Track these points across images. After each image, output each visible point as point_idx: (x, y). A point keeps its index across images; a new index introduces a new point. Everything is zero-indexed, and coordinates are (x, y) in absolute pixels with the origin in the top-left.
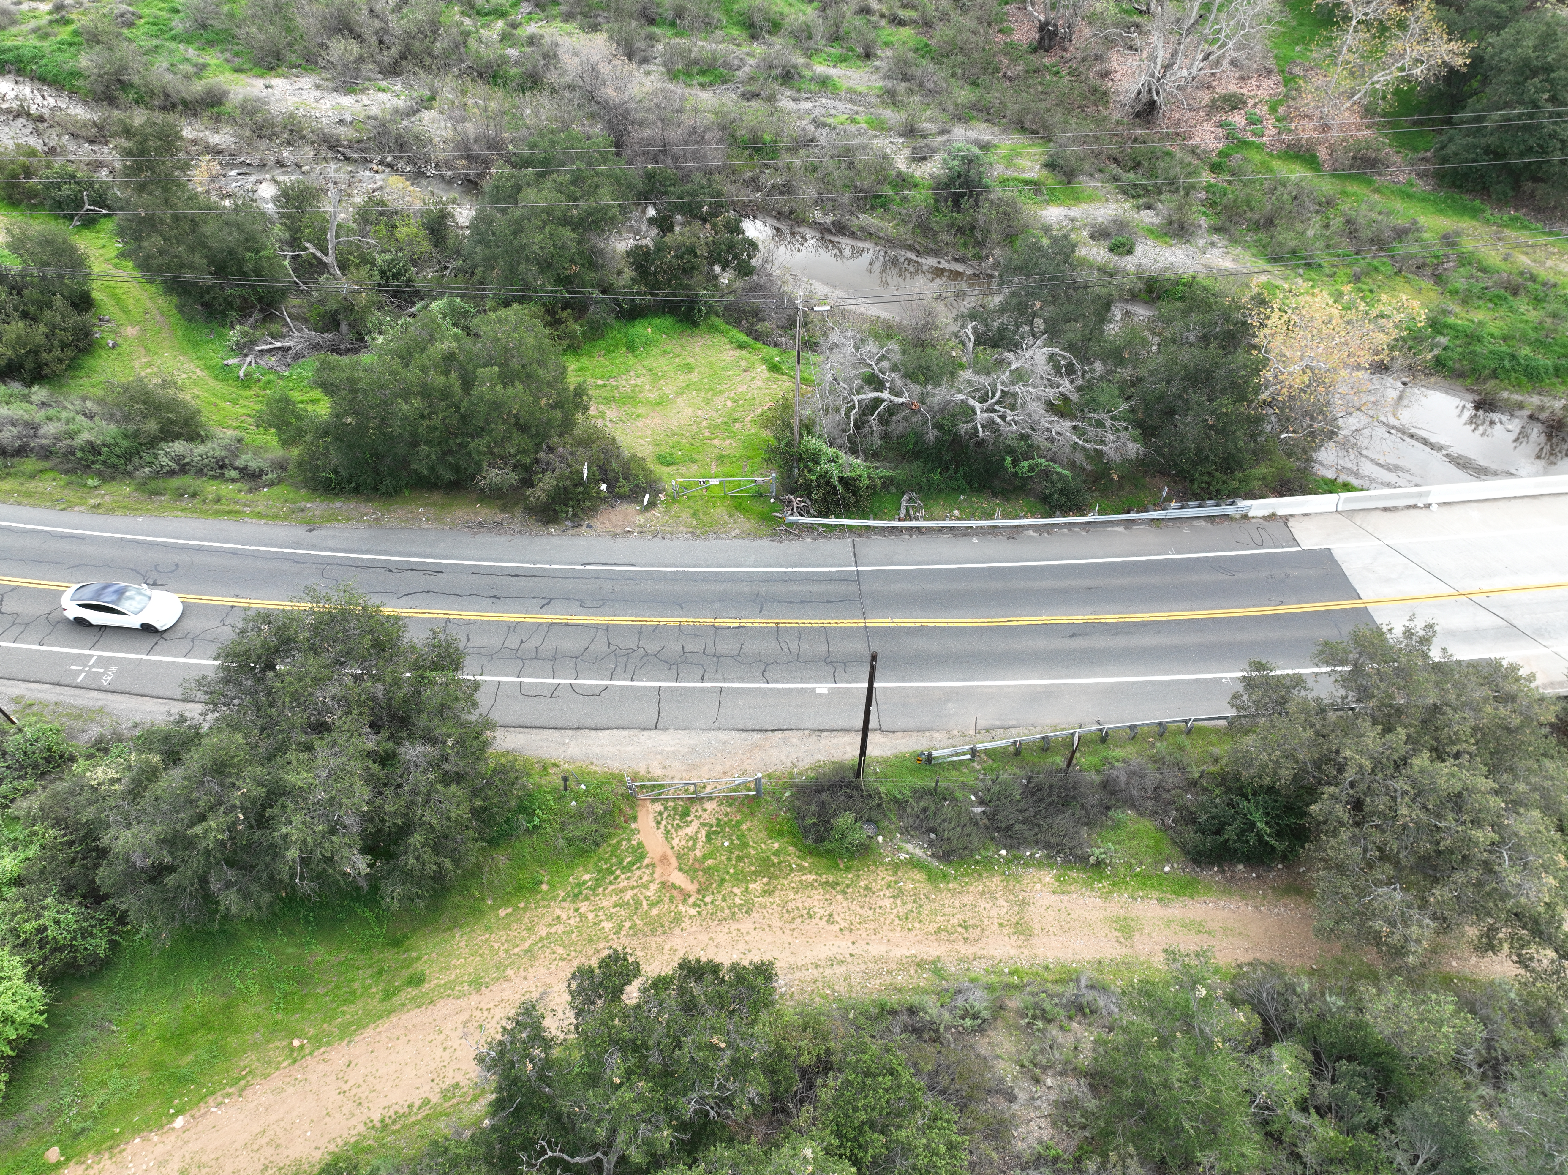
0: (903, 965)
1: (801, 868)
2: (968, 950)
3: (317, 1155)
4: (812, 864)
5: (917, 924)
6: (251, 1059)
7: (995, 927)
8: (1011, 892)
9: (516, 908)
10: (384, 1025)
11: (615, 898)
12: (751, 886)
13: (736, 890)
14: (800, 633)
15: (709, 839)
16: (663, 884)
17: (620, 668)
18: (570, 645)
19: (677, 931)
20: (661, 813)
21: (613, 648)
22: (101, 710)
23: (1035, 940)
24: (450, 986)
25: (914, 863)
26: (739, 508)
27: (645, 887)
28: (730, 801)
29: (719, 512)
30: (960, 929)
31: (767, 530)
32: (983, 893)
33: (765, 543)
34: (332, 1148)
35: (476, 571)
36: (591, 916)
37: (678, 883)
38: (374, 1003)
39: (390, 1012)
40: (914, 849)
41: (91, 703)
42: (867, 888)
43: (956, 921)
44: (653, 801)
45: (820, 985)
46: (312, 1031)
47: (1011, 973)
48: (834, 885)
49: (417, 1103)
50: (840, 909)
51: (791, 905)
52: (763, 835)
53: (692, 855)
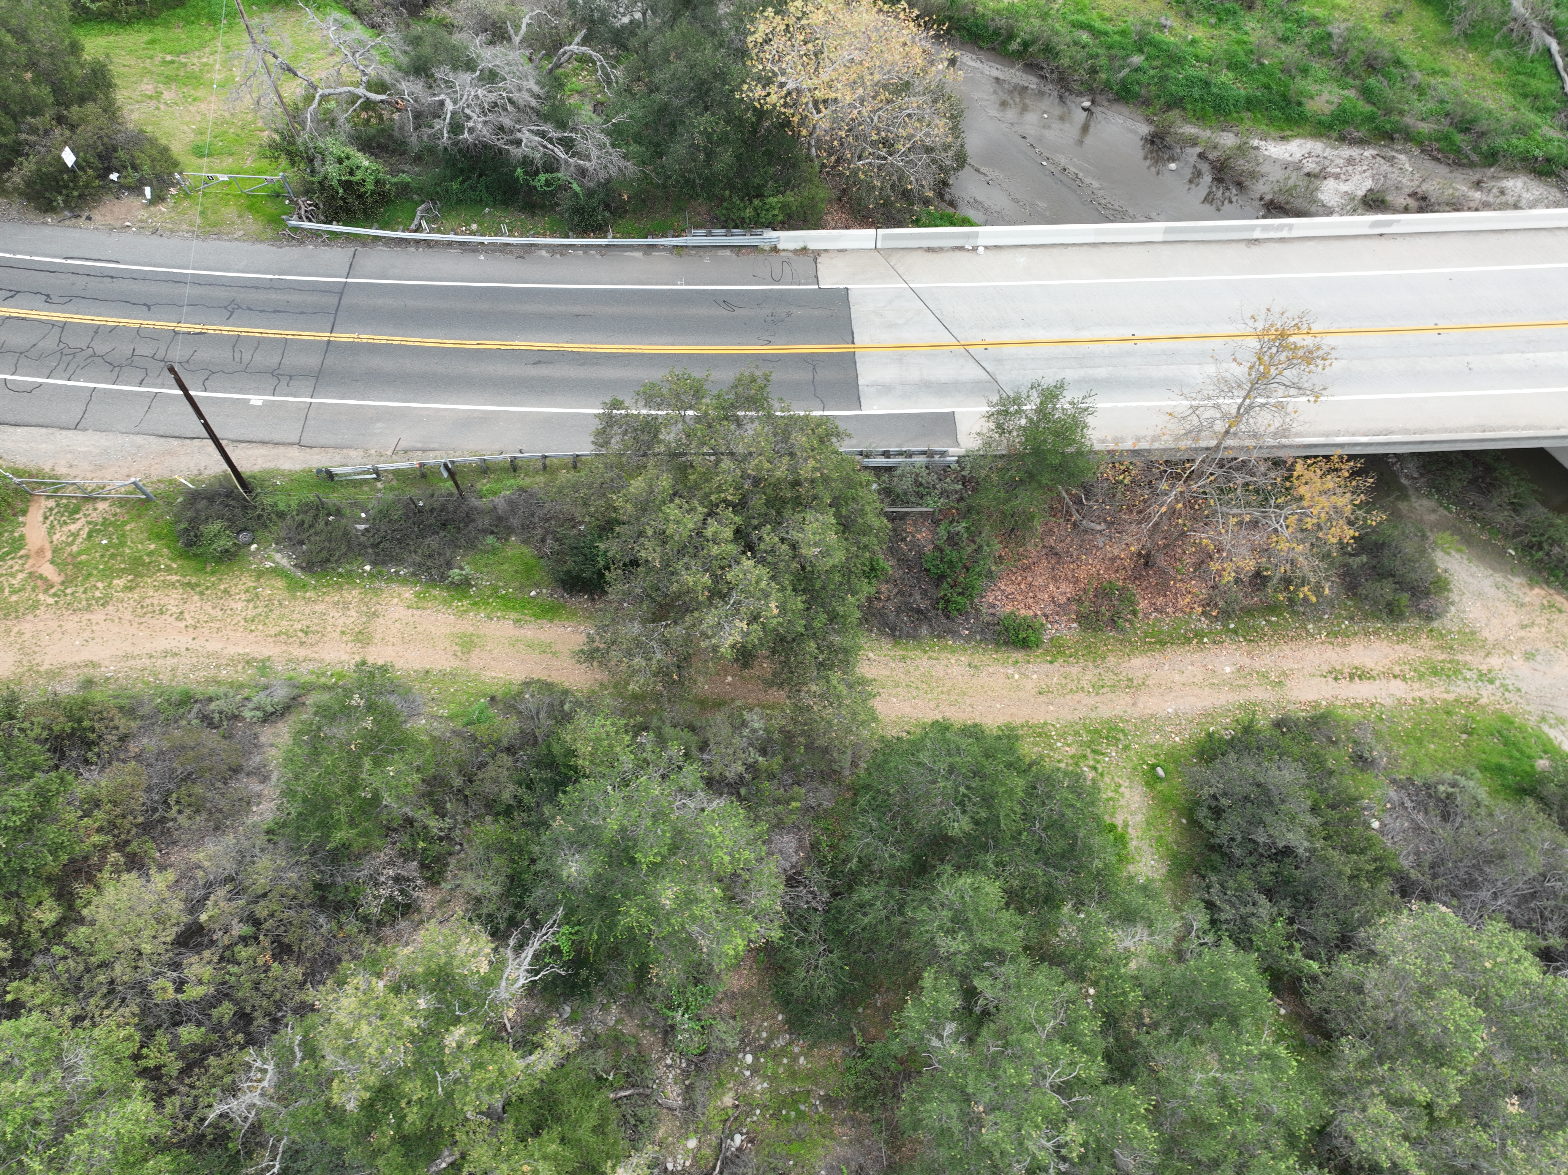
0: (232, 662)
1: (169, 569)
2: (300, 653)
4: (180, 567)
5: (260, 627)
7: (336, 635)
8: (366, 604)
12: (115, 582)
14: (259, 343)
15: (90, 535)
16: (31, 575)
17: (63, 366)
18: (19, 340)
19: (30, 617)
20: (51, 509)
21: (62, 346)
23: (370, 648)
25: (278, 571)
26: (251, 208)
27: (13, 575)
28: (122, 502)
29: (229, 211)
30: (300, 634)
31: (270, 233)
32: (337, 603)
33: (264, 247)
37: (45, 574)
40: (282, 560)
42: (226, 591)
43: (299, 627)
44: (48, 497)
45: (146, 673)
47: (332, 676)
48: (194, 586)
50: (192, 608)
51: (148, 601)
52: (143, 536)
53: (68, 549)
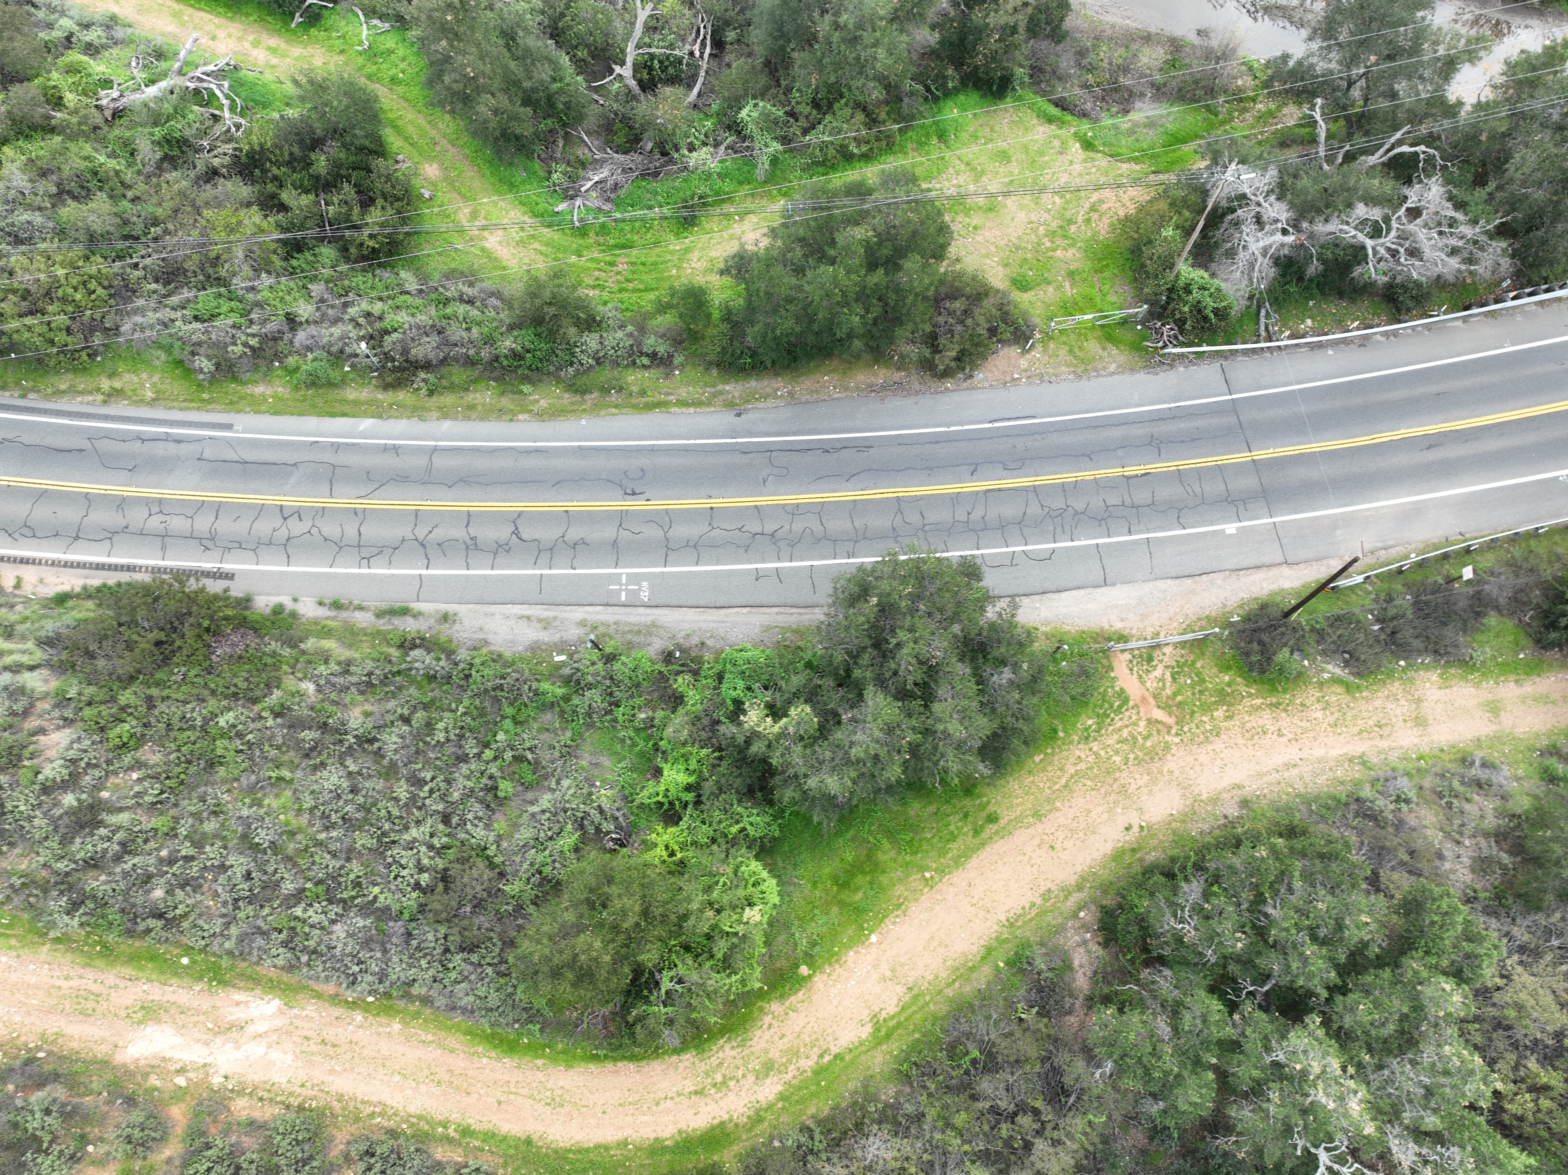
0: (1339, 762)
1: (1250, 695)
2: (1384, 744)
3: (975, 948)
4: (1258, 691)
5: (1344, 729)
6: (899, 890)
7: (1401, 723)
8: (1409, 692)
9: (1046, 754)
10: (984, 854)
11: (1116, 737)
12: (1215, 714)
13: (1204, 719)
14: (1200, 473)
15: (1174, 679)
16: (1149, 721)
17: (1059, 530)
18: (1010, 511)
19: (1169, 757)
20: (1131, 662)
21: (1046, 509)
22: (654, 624)
23: (1430, 729)
24: (1019, 819)
25: (1336, 680)
26: (1109, 339)
27: (1135, 724)
28: (1182, 644)
30: (1376, 729)
31: (1141, 362)
32: (1388, 697)
33: (1142, 377)
34: (982, 942)
35: (900, 441)
36: (1102, 753)
37: (1160, 718)
38: (969, 839)
39: (983, 844)
40: (1334, 669)
41: (643, 619)
42: (1302, 705)
43: (1371, 723)
44: (1123, 651)
45: (1283, 785)
46: (934, 865)
47: (1419, 759)
48: (1277, 705)
49: (1027, 906)
50: (1285, 724)
51: (1249, 725)
52: (1215, 670)
53: (1164, 694)
